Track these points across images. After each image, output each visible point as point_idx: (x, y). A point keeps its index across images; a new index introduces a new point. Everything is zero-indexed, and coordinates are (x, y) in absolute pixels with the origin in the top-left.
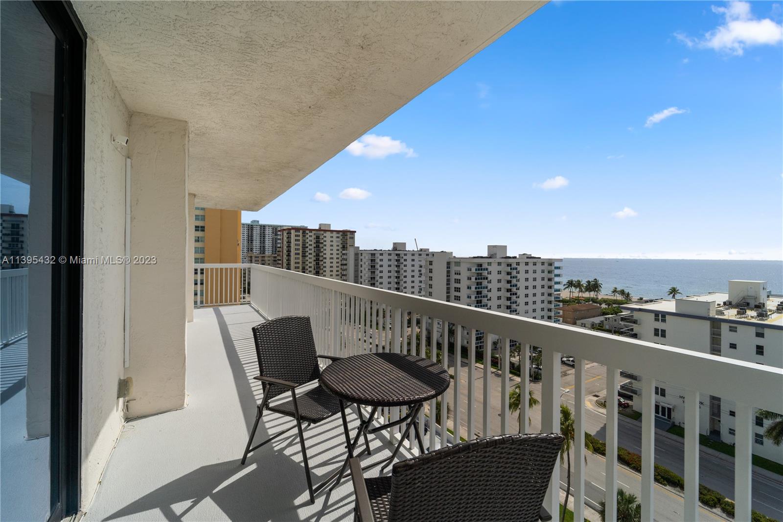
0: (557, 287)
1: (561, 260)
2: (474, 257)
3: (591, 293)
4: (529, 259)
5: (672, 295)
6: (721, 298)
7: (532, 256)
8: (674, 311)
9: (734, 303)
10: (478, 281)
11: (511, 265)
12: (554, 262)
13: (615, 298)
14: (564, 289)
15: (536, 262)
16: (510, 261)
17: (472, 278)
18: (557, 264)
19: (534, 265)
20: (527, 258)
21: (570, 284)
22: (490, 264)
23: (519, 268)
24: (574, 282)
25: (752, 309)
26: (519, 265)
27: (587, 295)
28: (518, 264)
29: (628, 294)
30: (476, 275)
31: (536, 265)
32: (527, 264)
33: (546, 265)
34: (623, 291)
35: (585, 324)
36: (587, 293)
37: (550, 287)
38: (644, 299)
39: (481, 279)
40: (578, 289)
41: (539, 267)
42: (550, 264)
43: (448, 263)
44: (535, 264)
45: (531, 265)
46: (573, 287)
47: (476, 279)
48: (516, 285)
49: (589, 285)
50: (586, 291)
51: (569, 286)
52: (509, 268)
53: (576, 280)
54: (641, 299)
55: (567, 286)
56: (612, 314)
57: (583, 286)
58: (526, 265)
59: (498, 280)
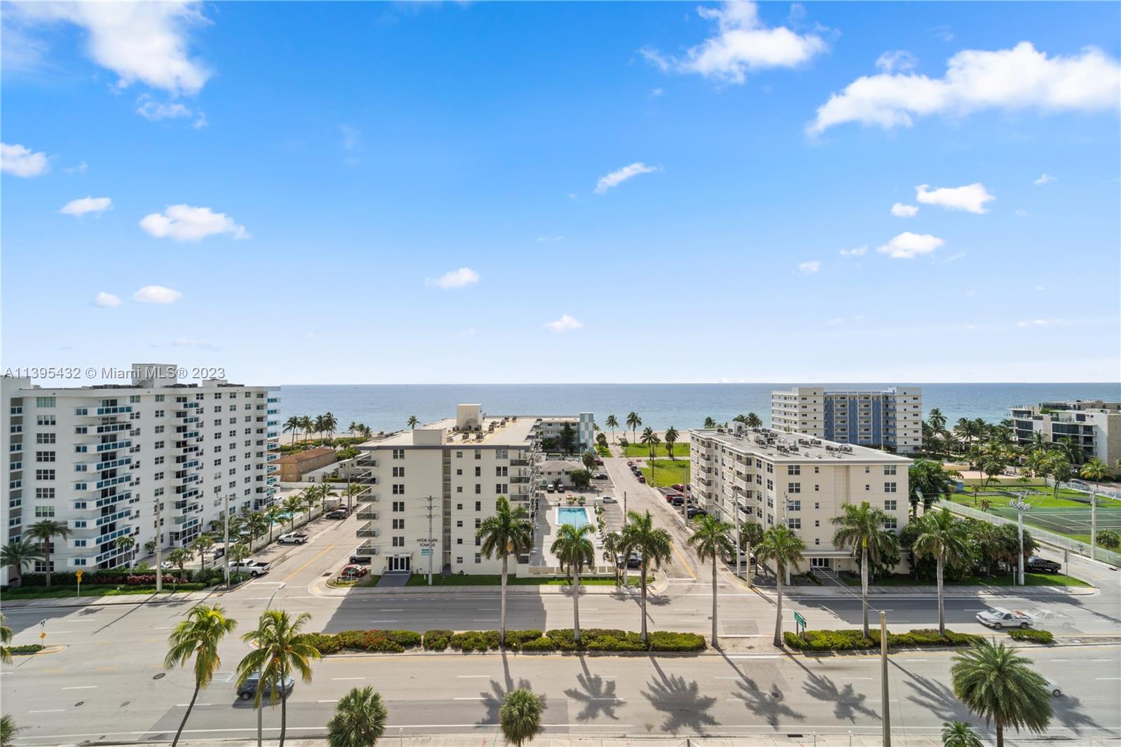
0: (271, 429)
1: (278, 388)
2: (95, 387)
3: (323, 432)
4: (223, 389)
5: (411, 425)
6: (451, 423)
7: (229, 383)
8: (412, 444)
9: (460, 428)
10: (104, 433)
11: (185, 399)
12: (267, 392)
13: (353, 436)
14: (284, 432)
15: (235, 393)
16: (183, 392)
17: (89, 428)
18: (271, 395)
19: (231, 397)
20: (219, 386)
21: (293, 423)
22: (135, 399)
23: (202, 403)
24: (299, 420)
25: (473, 432)
26: (202, 398)
27: (317, 436)
28: (200, 396)
29: (368, 429)
30: (101, 422)
31: (235, 397)
32: (218, 396)
33: (253, 396)
34: (362, 425)
35: (314, 478)
36: (318, 433)
37: (260, 431)
38: (385, 433)
39: (115, 428)
40: (305, 429)
41: (241, 401)
42: (261, 396)
43: (17, 405)
44: (233, 396)
45: (225, 397)
46: (297, 427)
47: (100, 430)
48: (196, 434)
49: (320, 421)
50: (316, 431)
51: (291, 425)
52: (182, 404)
53: (302, 416)
54: (382, 433)
55: (288, 426)
56: (349, 458)
57: (312, 425)
58: (216, 398)
59: (157, 428)
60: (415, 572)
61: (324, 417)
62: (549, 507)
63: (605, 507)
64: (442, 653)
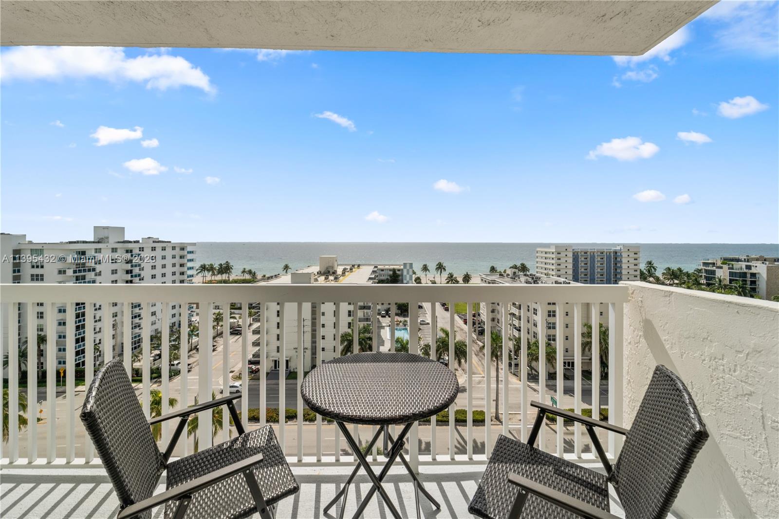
0: (190, 272)
1: (194, 244)
2: (70, 242)
3: (223, 275)
4: (156, 244)
5: (285, 271)
6: (315, 269)
7: (160, 240)
9: (322, 272)
10: (78, 274)
11: (131, 251)
12: (187, 247)
13: (244, 278)
14: (197, 274)
15: (165, 247)
16: (130, 246)
17: (67, 270)
18: (189, 249)
19: (162, 250)
20: (154, 242)
21: (203, 268)
22: (98, 251)
23: (143, 254)
24: (207, 266)
25: (331, 275)
26: (143, 250)
27: (219, 277)
28: (142, 249)
29: (255, 273)
30: (75, 266)
31: (165, 250)
32: (154, 249)
33: (178, 249)
34: (251, 270)
35: (218, 306)
36: (219, 276)
37: (182, 274)
38: (266, 276)
39: (85, 271)
40: (211, 273)
41: (169, 253)
42: (183, 249)
43: (17, 252)
44: (164, 249)
45: (159, 250)
46: (206, 271)
47: (75, 272)
48: (139, 275)
49: (221, 267)
50: (218, 274)
51: (202, 270)
52: (130, 254)
53: (209, 264)
54: (264, 276)
55: (199, 271)
57: (216, 270)
58: (152, 250)
59: (113, 271)
60: (292, 370)
61: (224, 264)
62: (383, 327)
63: (421, 327)
64: (313, 423)
